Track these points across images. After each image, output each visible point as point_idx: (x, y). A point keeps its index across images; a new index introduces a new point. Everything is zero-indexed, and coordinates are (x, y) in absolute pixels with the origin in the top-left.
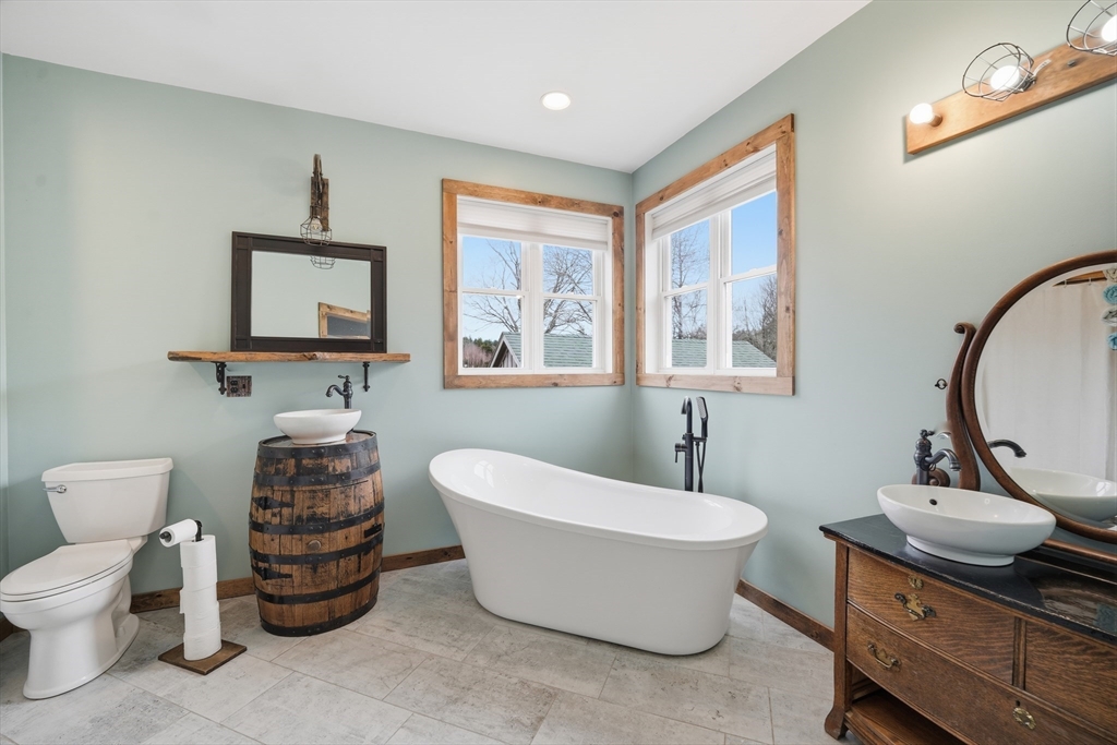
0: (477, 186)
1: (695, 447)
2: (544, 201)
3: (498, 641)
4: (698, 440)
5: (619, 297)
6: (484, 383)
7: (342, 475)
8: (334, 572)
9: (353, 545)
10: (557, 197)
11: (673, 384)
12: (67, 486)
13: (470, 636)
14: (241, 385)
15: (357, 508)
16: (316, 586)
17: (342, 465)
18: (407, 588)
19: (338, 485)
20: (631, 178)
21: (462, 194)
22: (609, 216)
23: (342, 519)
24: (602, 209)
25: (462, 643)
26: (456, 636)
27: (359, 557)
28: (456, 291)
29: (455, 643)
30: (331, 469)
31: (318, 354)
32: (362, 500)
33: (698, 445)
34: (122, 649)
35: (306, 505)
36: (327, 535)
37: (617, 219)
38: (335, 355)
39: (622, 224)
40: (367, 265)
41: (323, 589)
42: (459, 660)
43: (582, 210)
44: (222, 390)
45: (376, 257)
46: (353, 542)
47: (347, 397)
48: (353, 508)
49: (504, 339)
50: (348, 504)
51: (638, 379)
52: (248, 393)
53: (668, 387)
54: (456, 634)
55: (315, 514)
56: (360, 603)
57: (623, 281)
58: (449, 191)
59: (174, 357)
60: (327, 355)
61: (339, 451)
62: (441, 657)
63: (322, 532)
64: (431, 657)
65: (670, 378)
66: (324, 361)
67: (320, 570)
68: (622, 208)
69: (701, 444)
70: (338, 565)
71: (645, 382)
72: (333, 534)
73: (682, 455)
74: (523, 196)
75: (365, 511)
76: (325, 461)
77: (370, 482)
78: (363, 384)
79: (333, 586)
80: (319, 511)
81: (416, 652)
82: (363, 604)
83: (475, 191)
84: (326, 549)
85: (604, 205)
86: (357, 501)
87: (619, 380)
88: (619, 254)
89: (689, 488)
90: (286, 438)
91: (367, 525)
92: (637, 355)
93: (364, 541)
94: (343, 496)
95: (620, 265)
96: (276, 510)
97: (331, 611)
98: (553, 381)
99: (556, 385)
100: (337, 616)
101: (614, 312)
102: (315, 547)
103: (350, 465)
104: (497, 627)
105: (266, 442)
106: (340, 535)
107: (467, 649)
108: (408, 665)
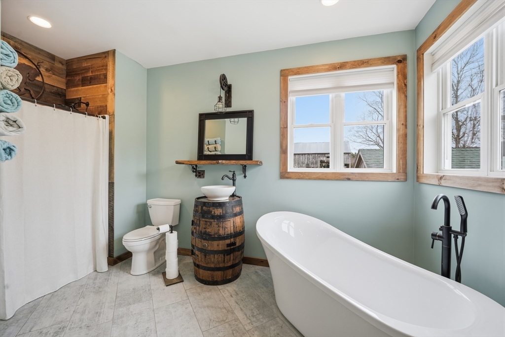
0: (299, 68)
1: (453, 240)
2: (342, 66)
3: (272, 328)
4: (457, 234)
5: (402, 118)
6: (302, 176)
7: (218, 216)
8: (213, 259)
9: (221, 249)
10: (351, 62)
11: (443, 183)
12: (152, 206)
13: (261, 317)
14: (201, 174)
15: (223, 232)
16: (207, 264)
17: (218, 212)
18: (254, 277)
19: (215, 220)
20: (414, 32)
21: (291, 75)
22: (393, 64)
23: (216, 236)
24: (387, 60)
25: (254, 319)
26: (255, 314)
27: (224, 256)
28: (287, 127)
29: (252, 318)
30: (213, 213)
31: (220, 161)
32: (226, 230)
33: (456, 238)
34: (157, 266)
35: (203, 227)
36: (210, 242)
37: (401, 65)
38: (227, 162)
39: (405, 67)
40: (245, 119)
41: (209, 266)
42: (247, 329)
43: (371, 65)
44: (196, 176)
45: (249, 115)
46: (221, 248)
47: (234, 180)
48: (221, 232)
49: (360, 153)
50: (219, 230)
51: (418, 177)
52: (204, 177)
53: (439, 185)
54: (256, 312)
55: (206, 231)
56: (226, 277)
57: (406, 107)
58: (285, 74)
59: (177, 163)
60: (224, 161)
61: (221, 205)
62: (241, 323)
63: (208, 240)
64: (237, 320)
65: (441, 178)
66: (223, 164)
67: (207, 257)
68: (406, 56)
69: (460, 238)
70: (214, 257)
71: (424, 180)
72: (213, 242)
73: (439, 244)
74: (327, 67)
75: (227, 234)
76: (211, 208)
77: (232, 222)
78: (244, 175)
79: (212, 266)
80: (208, 230)
81: (233, 313)
82: (228, 278)
83: (298, 71)
84: (209, 248)
85: (389, 58)
86: (224, 229)
87: (402, 177)
88: (402, 88)
89: (446, 273)
90: (205, 197)
91: (228, 241)
92: (418, 160)
93: (226, 248)
94: (217, 226)
95: (403, 96)
96: (195, 227)
97: (213, 277)
98: (347, 177)
99: (349, 179)
100: (215, 280)
101: (398, 130)
102: (204, 246)
103: (221, 212)
104: (278, 319)
105: (198, 198)
106: (215, 243)
107: (255, 324)
108: (224, 319)
